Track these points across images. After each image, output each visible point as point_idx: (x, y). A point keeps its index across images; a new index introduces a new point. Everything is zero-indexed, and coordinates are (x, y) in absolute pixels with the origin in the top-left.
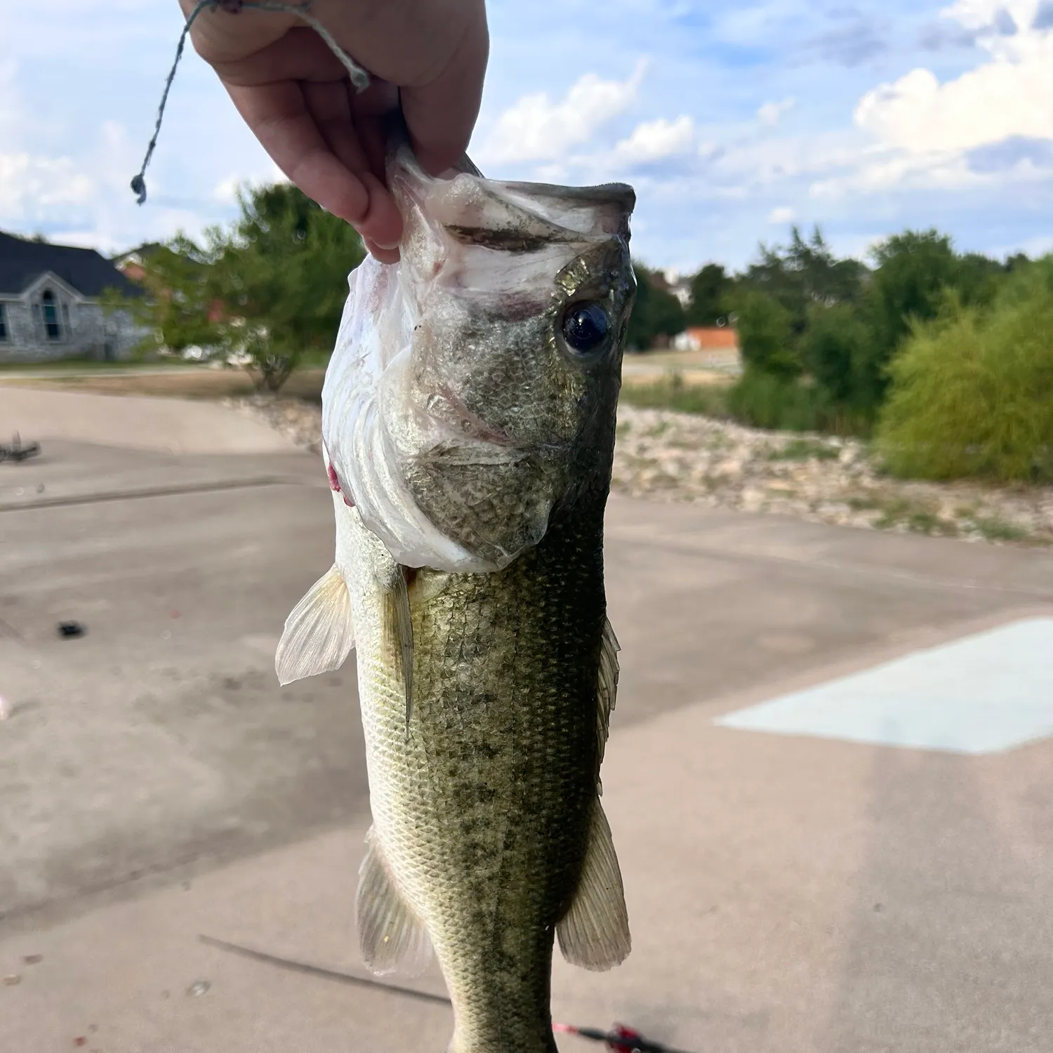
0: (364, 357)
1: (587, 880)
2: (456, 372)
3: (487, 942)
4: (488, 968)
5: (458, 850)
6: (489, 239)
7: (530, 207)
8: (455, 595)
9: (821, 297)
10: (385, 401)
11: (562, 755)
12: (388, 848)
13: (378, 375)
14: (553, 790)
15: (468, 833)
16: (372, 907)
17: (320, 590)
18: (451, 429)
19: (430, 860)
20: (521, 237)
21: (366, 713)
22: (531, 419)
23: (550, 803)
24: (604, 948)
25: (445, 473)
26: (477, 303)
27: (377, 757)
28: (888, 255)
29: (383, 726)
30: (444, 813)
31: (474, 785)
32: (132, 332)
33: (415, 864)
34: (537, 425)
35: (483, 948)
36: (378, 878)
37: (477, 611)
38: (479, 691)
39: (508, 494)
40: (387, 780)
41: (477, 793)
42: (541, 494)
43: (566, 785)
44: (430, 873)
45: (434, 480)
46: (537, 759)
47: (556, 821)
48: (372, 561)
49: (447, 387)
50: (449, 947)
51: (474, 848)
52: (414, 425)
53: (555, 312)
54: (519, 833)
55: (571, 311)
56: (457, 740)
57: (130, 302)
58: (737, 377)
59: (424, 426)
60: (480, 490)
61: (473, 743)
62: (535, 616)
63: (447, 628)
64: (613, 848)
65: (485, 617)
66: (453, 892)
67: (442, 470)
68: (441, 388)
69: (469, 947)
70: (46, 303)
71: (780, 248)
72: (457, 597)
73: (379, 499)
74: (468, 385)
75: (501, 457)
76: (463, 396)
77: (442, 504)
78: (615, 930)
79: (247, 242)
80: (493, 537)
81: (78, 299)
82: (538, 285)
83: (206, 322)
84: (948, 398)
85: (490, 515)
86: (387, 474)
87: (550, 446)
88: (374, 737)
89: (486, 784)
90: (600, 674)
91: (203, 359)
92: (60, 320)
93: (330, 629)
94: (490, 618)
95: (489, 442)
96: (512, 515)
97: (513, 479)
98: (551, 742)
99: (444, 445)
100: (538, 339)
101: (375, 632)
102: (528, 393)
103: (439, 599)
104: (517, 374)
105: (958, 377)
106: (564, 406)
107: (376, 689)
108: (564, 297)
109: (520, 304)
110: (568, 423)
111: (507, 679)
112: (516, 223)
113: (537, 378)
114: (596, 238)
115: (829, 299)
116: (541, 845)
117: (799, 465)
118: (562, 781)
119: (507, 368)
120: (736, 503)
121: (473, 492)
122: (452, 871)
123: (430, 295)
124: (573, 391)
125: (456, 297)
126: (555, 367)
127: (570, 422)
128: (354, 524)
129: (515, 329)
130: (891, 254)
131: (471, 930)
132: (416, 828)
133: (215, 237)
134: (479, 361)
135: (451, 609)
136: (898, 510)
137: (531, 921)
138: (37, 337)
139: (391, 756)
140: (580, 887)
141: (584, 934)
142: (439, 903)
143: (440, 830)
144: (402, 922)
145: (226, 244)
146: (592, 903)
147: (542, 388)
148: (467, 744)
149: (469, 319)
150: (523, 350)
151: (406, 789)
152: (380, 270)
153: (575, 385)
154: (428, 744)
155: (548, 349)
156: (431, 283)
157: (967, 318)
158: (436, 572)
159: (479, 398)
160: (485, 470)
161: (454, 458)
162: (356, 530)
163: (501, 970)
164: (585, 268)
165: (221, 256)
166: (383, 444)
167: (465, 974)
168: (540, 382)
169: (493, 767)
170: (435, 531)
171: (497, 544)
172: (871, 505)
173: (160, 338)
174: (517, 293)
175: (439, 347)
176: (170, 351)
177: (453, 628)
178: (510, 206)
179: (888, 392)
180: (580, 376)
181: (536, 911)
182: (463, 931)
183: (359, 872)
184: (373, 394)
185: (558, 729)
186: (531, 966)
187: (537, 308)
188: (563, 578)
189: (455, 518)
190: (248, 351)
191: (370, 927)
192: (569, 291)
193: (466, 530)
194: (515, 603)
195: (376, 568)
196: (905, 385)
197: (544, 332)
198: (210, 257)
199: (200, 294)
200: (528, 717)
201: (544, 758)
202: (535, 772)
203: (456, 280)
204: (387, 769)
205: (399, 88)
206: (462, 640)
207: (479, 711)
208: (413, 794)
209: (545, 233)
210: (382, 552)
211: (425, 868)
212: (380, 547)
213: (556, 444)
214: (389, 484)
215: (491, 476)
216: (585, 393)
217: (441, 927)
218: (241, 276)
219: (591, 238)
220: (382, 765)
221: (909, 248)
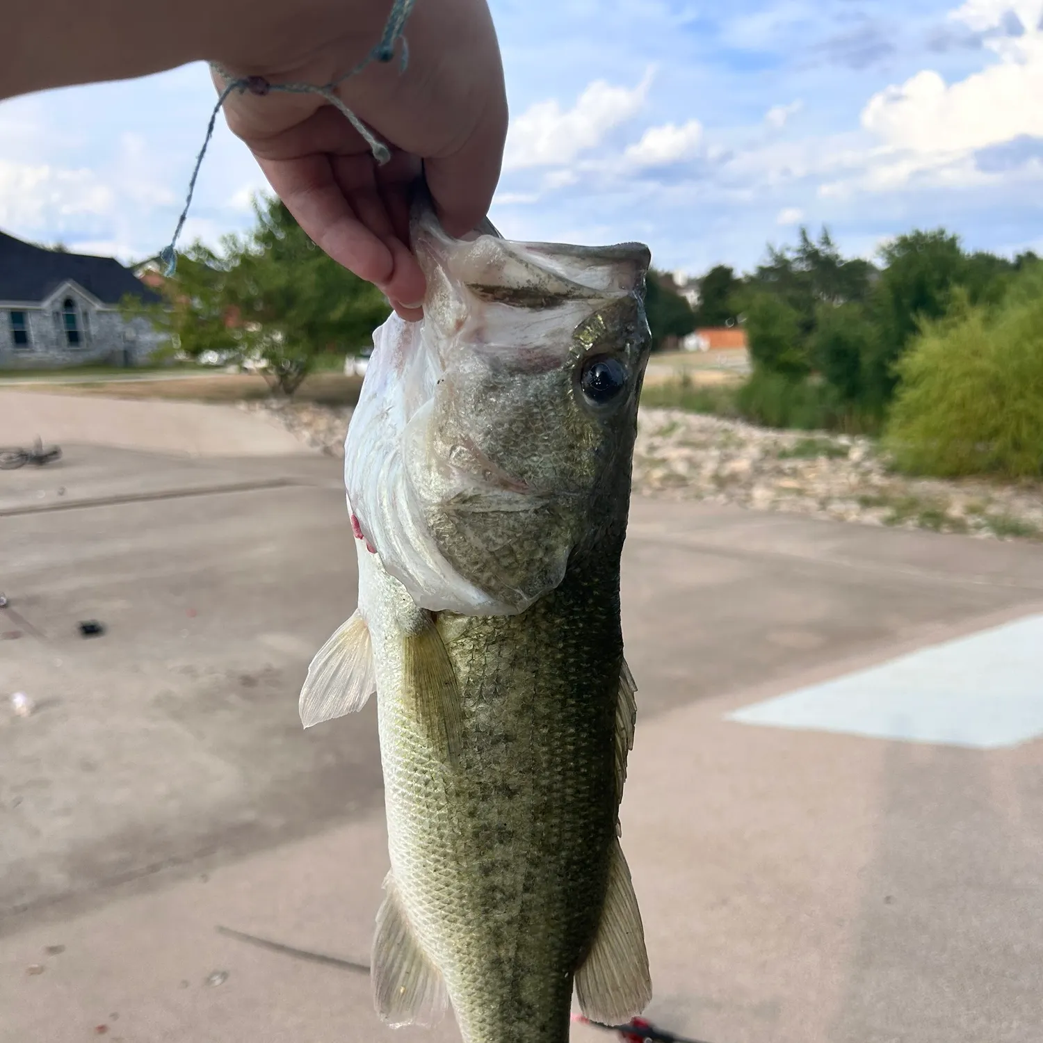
0: (389, 409)
1: (607, 924)
2: (477, 424)
3: (506, 990)
4: (506, 1018)
5: (477, 893)
6: (509, 296)
7: (549, 266)
8: (475, 637)
9: (830, 297)
10: (409, 452)
11: (581, 796)
12: (406, 893)
13: (401, 427)
14: (573, 830)
15: (487, 875)
16: (388, 956)
17: (343, 635)
18: (472, 479)
19: (449, 904)
20: (540, 294)
21: (386, 755)
22: (550, 468)
23: (570, 844)
24: (624, 996)
25: (467, 520)
26: (497, 357)
27: (396, 800)
28: (897, 255)
29: (402, 768)
30: (463, 855)
31: (493, 826)
32: (150, 338)
33: (432, 908)
34: (556, 474)
35: (502, 996)
36: (395, 927)
37: (497, 653)
38: (499, 731)
39: (527, 539)
40: (406, 822)
41: (496, 835)
42: (560, 539)
43: (586, 826)
44: (448, 918)
45: (456, 526)
46: (556, 800)
47: (575, 863)
48: (394, 605)
49: (469, 438)
50: (467, 997)
51: (493, 891)
52: (437, 474)
53: (573, 366)
54: (538, 875)
55: (588, 364)
56: (477, 781)
57: (148, 309)
58: (746, 376)
59: (446, 474)
60: (500, 536)
61: (493, 783)
62: (553, 658)
63: (467, 669)
64: (632, 889)
65: (504, 658)
66: (472, 938)
67: (464, 517)
68: (463, 439)
69: (487, 996)
70: (66, 310)
71: (788, 249)
72: (477, 640)
73: (402, 545)
74: (489, 436)
75: (521, 504)
76: (485, 446)
77: (464, 550)
78: (636, 977)
79: (263, 249)
80: (513, 581)
81: (98, 306)
82: (556, 339)
83: (222, 327)
84: (957, 396)
85: (510, 560)
86: (410, 522)
87: (568, 494)
88: (393, 779)
89: (505, 825)
90: (617, 714)
91: (219, 364)
92: (81, 328)
93: (351, 674)
94: (509, 660)
95: (510, 490)
96: (532, 560)
97: (532, 525)
98: (570, 782)
99: (466, 493)
100: (556, 391)
101: (396, 675)
102: (547, 443)
103: (460, 641)
104: (536, 425)
105: (966, 374)
106: (582, 455)
107: (396, 731)
108: (582, 350)
109: (539, 358)
110: (586, 472)
111: (526, 719)
112: (535, 280)
113: (556, 428)
114: (613, 295)
115: (838, 300)
116: (561, 887)
117: (808, 463)
118: (581, 822)
119: (527, 419)
120: (745, 501)
121: (494, 538)
122: (470, 916)
123: (452, 350)
124: (591, 441)
125: (478, 352)
126: (573, 418)
127: (588, 470)
128: (376, 569)
129: (535, 382)
130: (899, 253)
131: (489, 977)
132: (435, 871)
133: (231, 245)
134: (500, 413)
135: (471, 651)
136: (908, 507)
137: (550, 967)
138: (57, 343)
139: (410, 798)
140: (600, 932)
141: (603, 982)
142: (456, 950)
143: (458, 873)
144: (418, 972)
145: (242, 252)
146: (612, 948)
147: (561, 439)
148: (487, 784)
149: (491, 373)
150: (542, 402)
151: (425, 831)
152: (404, 327)
153: (592, 435)
154: (447, 785)
155: (566, 401)
156: (453, 339)
157: (976, 316)
158: (456, 616)
159: (499, 448)
160: (505, 516)
161: (476, 505)
162: (378, 576)
163: (519, 1019)
164: (602, 323)
165: (237, 263)
166: (406, 492)
167: (484, 1025)
168: (558, 432)
169: (513, 808)
170: (456, 576)
171: (517, 588)
172: (880, 502)
173: (177, 343)
174: (537, 347)
175: (461, 400)
176: (187, 356)
177: (473, 669)
178: (530, 266)
179: (898, 390)
180: (598, 426)
181: (555, 956)
182: (481, 978)
183: (376, 920)
184: (397, 445)
185: (577, 769)
186: (551, 1015)
187: (556, 363)
188: (582, 620)
189: (477, 563)
190: (264, 356)
191: (386, 977)
192: (586, 346)
193: (487, 574)
194: (534, 645)
195: (397, 612)
196: (914, 383)
197: (562, 384)
198: (227, 264)
199: (217, 300)
200: (546, 757)
201: (563, 799)
202: (554, 812)
203: (478, 335)
204: (406, 811)
205: (423, 159)
206: (482, 681)
207: (498, 751)
208: (432, 837)
209: (564, 290)
210: (404, 597)
211: (443, 912)
212: (401, 592)
213: (574, 492)
214: (411, 531)
215: (512, 522)
216: (602, 443)
217: (459, 975)
218: (256, 282)
219: (608, 294)
220: (400, 808)
221: (918, 247)
